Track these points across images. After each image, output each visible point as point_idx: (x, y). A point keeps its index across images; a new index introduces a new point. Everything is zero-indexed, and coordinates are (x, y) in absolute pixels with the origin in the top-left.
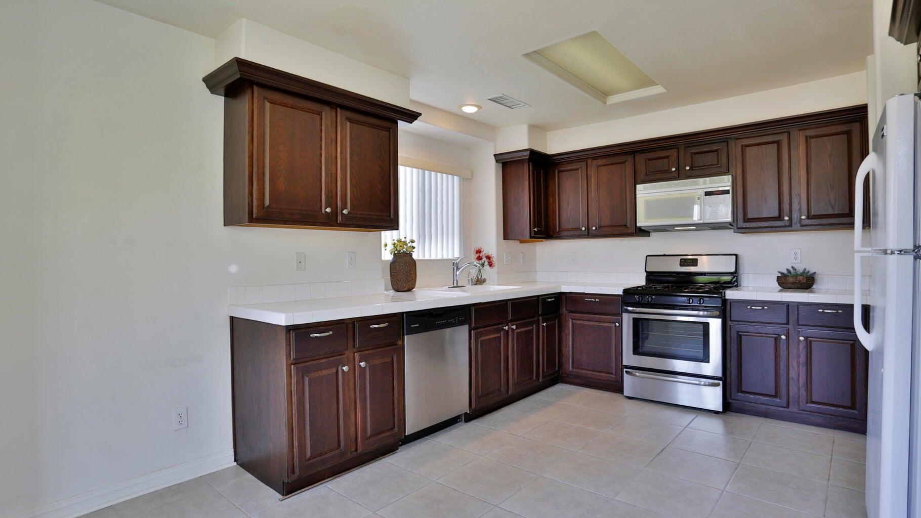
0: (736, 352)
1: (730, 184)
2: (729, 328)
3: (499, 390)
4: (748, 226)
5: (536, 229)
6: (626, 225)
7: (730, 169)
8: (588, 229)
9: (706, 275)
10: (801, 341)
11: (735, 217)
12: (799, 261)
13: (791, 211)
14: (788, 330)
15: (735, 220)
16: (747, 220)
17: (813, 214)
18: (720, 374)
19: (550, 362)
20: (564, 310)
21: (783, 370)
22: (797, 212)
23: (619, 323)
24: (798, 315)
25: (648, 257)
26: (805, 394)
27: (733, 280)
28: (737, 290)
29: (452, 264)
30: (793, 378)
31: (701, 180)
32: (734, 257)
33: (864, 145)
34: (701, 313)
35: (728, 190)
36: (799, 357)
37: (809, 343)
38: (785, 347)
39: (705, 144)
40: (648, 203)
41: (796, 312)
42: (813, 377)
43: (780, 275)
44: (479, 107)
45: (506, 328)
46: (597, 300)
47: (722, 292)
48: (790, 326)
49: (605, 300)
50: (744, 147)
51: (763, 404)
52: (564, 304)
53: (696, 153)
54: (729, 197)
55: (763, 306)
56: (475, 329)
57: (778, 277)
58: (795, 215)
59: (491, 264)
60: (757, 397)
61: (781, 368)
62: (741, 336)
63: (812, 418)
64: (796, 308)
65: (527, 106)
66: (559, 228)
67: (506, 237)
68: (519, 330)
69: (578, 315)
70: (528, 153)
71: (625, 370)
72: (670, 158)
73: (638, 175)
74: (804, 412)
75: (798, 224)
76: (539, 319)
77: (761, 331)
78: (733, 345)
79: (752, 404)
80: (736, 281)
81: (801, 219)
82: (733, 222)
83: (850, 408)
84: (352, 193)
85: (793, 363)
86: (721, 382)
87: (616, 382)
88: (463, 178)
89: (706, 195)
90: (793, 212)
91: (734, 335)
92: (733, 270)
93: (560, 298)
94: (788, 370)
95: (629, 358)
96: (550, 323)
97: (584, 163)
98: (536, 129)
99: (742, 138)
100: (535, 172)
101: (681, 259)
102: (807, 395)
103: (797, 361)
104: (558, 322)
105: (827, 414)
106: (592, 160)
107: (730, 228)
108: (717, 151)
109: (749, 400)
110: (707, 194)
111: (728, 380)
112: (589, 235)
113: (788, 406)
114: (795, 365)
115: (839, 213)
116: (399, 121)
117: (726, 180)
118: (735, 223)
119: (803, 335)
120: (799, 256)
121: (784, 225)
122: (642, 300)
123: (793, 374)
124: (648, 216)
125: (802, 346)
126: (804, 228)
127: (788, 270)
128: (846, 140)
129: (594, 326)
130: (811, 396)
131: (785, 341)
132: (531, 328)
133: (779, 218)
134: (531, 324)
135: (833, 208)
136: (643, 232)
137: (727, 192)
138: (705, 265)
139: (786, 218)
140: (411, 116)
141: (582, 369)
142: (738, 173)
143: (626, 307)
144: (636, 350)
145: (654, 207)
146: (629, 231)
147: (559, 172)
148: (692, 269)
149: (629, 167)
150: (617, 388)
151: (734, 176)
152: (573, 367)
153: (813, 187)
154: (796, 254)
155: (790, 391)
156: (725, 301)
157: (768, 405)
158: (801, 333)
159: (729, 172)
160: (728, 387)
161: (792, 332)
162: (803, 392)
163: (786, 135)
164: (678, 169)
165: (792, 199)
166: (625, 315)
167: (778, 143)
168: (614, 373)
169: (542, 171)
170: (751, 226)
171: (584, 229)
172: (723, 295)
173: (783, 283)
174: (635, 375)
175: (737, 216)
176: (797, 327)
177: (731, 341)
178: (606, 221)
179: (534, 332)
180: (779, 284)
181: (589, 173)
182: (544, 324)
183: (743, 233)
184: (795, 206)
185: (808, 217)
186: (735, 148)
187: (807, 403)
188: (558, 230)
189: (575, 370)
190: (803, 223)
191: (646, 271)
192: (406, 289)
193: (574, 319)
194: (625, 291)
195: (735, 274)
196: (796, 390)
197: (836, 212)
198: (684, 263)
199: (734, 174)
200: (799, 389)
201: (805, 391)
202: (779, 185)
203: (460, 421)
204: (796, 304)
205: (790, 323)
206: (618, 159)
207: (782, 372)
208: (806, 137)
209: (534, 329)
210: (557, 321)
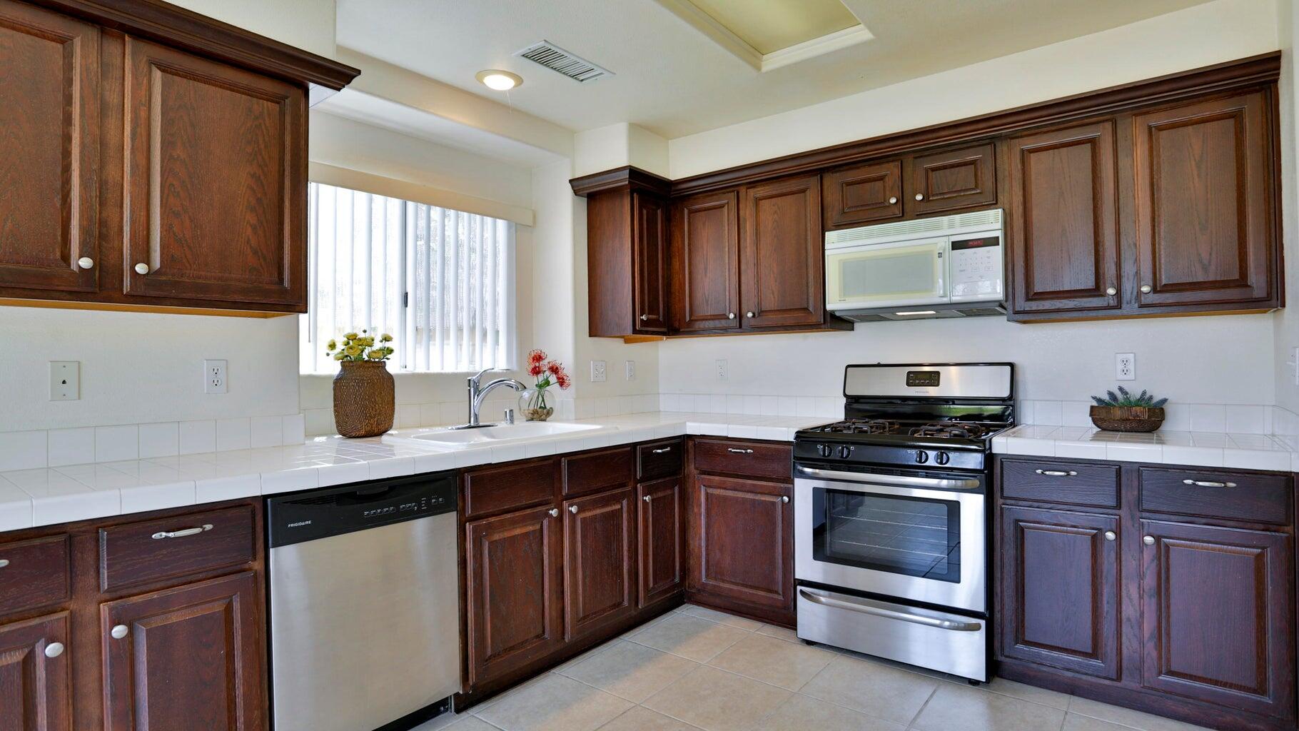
0: (1013, 563)
1: (999, 225)
2: (999, 512)
3: (539, 637)
4: (1034, 308)
5: (644, 317)
6: (806, 309)
7: (1000, 197)
8: (740, 316)
9: (956, 402)
10: (1146, 545)
11: (1010, 290)
12: (1131, 376)
13: (1119, 277)
14: (1119, 523)
15: (1010, 297)
16: (1032, 296)
17: (1164, 282)
18: (981, 608)
19: (663, 568)
20: (691, 469)
21: (1108, 603)
22: (1131, 278)
23: (788, 497)
24: (1140, 489)
25: (849, 369)
26: (1154, 654)
27: (1007, 413)
28: (1015, 435)
29: (467, 384)
30: (1129, 620)
31: (945, 219)
32: (1008, 368)
33: (1270, 139)
34: (944, 483)
35: (997, 238)
36: (1141, 576)
37: (1163, 552)
38: (1113, 555)
39: (952, 151)
40: (846, 266)
41: (1135, 484)
42: (1173, 619)
43: (1095, 404)
44: (519, 80)
45: (554, 512)
46: (749, 451)
47: (985, 440)
48: (1124, 512)
49: (765, 451)
50: (1025, 155)
51: (1068, 670)
52: (691, 456)
53: (934, 169)
54: (997, 251)
55: (1067, 468)
56: (472, 519)
57: (1092, 407)
58: (1128, 286)
59: (562, 382)
60: (1055, 654)
61: (1105, 599)
62: (1022, 530)
63: (1170, 704)
64: (1135, 475)
65: (606, 74)
66: (691, 316)
67: (593, 332)
68: (588, 514)
69: (717, 478)
70: (626, 174)
71: (799, 588)
72: (887, 179)
73: (829, 214)
74: (1154, 692)
75: (1133, 302)
76: (636, 489)
77: (1063, 521)
78: (1006, 547)
79: (1044, 669)
80: (1013, 414)
81: (1139, 293)
82: (1006, 301)
83: (1255, 691)
84: (166, 228)
85: (1131, 590)
86: (983, 623)
87: (784, 608)
88: (516, 224)
89: (953, 249)
90: (1124, 280)
91: (1009, 531)
92: (1006, 394)
93: (681, 446)
94: (1119, 603)
95: (806, 566)
96: (660, 494)
97: (733, 196)
98: (641, 130)
99: (1022, 137)
100: (645, 212)
101: (909, 373)
102: (1160, 658)
103: (1137, 585)
104: (680, 492)
105: (1202, 700)
106: (747, 188)
107: (1002, 314)
108: (973, 163)
109: (1038, 660)
110: (957, 246)
111: (997, 616)
112: (741, 326)
113: (1119, 678)
114: (1135, 595)
115: (1218, 279)
116: (311, 85)
117: (992, 219)
118: (1010, 302)
119: (1151, 531)
120: (1131, 367)
121: (1105, 304)
122: (830, 453)
123: (1129, 611)
124: (846, 291)
125: (1148, 556)
126: (1145, 311)
127: (1111, 394)
128: (1232, 130)
129: (744, 500)
130: (1168, 660)
131: (1114, 544)
132: (618, 507)
133: (1097, 291)
134: (618, 499)
135: (1205, 269)
136: (839, 322)
137: (993, 242)
138: (954, 384)
139: (1111, 291)
140: (339, 76)
141: (723, 581)
142: (1015, 205)
143: (800, 468)
144: (820, 552)
145: (857, 272)
146: (813, 320)
147: (690, 212)
148: (931, 391)
149: (812, 197)
150: (787, 620)
151: (1007, 211)
152: (707, 576)
153: (1163, 229)
154: (1125, 362)
155: (1124, 647)
156: (990, 458)
157: (1078, 672)
158: (1146, 527)
159: (996, 203)
160: (997, 630)
161: (1126, 523)
162: (1150, 649)
163: (1108, 126)
164: (901, 201)
165: (1122, 252)
166: (798, 482)
167: (1093, 142)
168: (781, 593)
169: (659, 212)
170: (1041, 308)
171: (732, 316)
172: (987, 447)
173: (1103, 420)
174: (817, 601)
175: (1013, 288)
176: (1139, 514)
177: (1002, 539)
178: (770, 302)
179: (625, 515)
180: (1095, 421)
181: (741, 213)
182: (647, 498)
183: (1025, 322)
184: (1128, 268)
185: (1155, 290)
186: (1009, 158)
187: (1160, 673)
188: (688, 319)
189: (712, 582)
190: (1144, 300)
191: (845, 395)
192: (363, 432)
193: (710, 487)
194: (800, 435)
195: (1010, 401)
196: (1135, 644)
197: (1211, 278)
198: (915, 379)
199: (1007, 207)
200: (1142, 643)
201: (1156, 649)
202: (1094, 225)
203: (446, 710)
204: (1137, 465)
205: (1123, 506)
206: (793, 185)
207: (1106, 607)
208: (1150, 128)
209: (625, 509)
210: (676, 489)
